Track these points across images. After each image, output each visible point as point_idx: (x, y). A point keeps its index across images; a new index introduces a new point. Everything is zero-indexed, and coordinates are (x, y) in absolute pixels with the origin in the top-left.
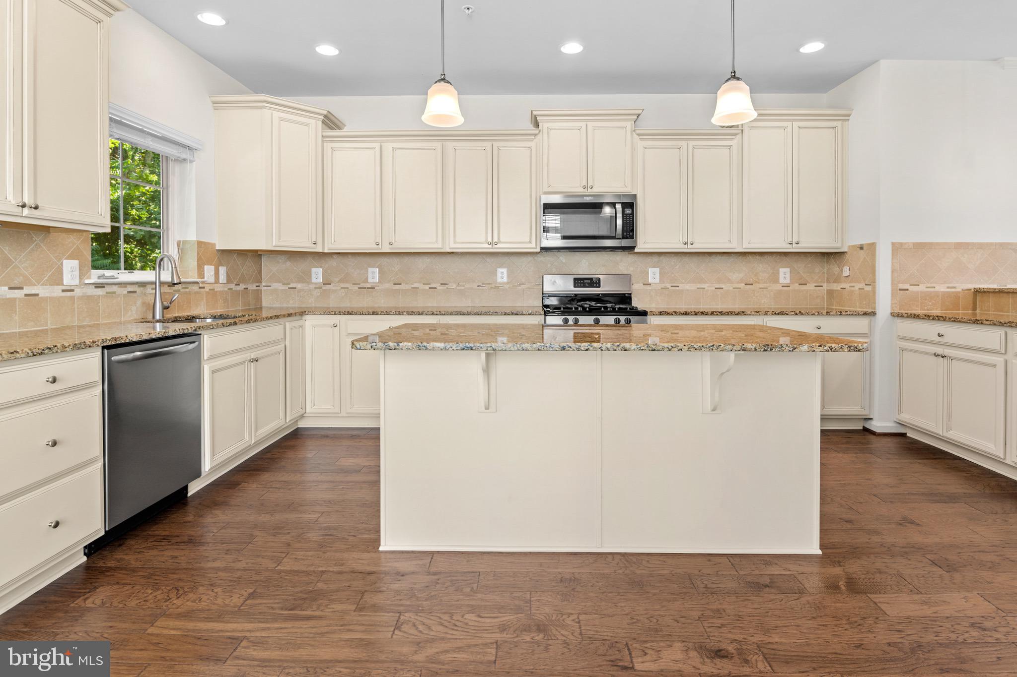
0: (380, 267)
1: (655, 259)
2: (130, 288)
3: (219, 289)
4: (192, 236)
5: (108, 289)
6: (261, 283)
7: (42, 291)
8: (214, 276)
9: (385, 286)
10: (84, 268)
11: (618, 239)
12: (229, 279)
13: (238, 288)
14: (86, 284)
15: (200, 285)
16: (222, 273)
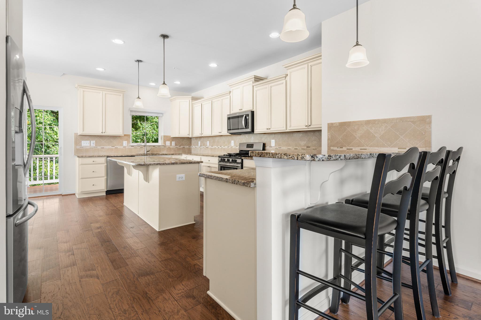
0: (209, 141)
1: (273, 136)
2: (141, 147)
3: (172, 147)
4: (163, 135)
5: (134, 147)
6: (191, 146)
7: (119, 147)
8: (170, 144)
9: (210, 147)
10: (128, 142)
11: (245, 129)
12: (176, 145)
13: (180, 147)
14: (129, 146)
15: (165, 146)
16: (173, 143)
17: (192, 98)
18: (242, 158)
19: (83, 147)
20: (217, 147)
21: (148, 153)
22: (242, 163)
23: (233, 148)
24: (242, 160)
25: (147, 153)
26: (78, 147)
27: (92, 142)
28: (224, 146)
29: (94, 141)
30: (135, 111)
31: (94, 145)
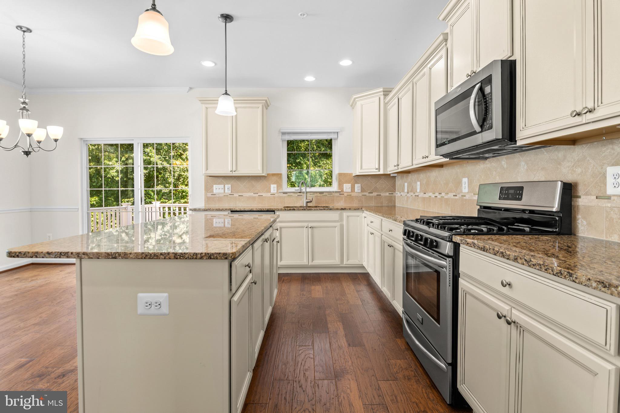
0: (420, 180)
3: (354, 195)
5: (288, 194)
6: (395, 192)
7: (264, 195)
8: (350, 189)
9: (421, 195)
10: (279, 186)
11: (479, 133)
12: (363, 190)
13: (371, 195)
14: (280, 192)
15: (341, 192)
16: (358, 187)
17: (384, 91)
18: (457, 239)
19: (215, 195)
20: (433, 196)
21: (309, 205)
22: (455, 258)
23: (466, 200)
24: (457, 247)
25: (307, 204)
26: (209, 195)
27: (226, 186)
28: (447, 194)
29: (230, 186)
30: (289, 133)
31: (230, 192)
